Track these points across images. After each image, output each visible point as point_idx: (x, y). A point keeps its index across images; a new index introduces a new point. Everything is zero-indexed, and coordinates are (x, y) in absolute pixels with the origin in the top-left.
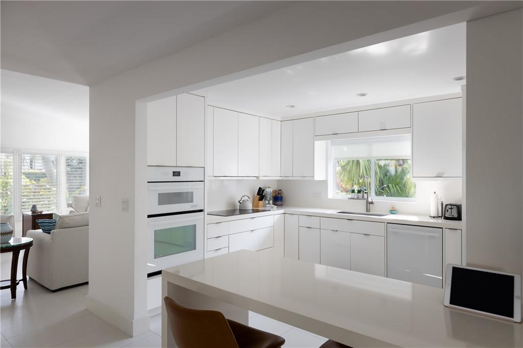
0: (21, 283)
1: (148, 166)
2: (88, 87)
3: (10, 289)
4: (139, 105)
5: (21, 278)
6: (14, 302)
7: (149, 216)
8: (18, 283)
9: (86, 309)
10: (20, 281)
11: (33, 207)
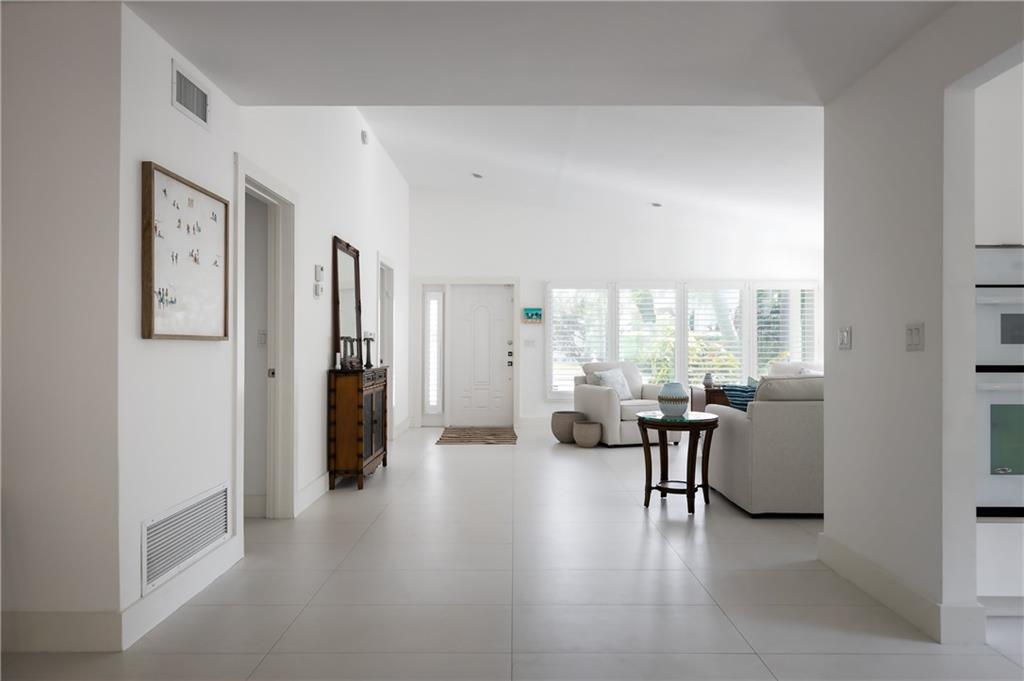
0: (700, 490)
1: (978, 247)
2: (822, 108)
3: (685, 496)
4: (952, 98)
5: (700, 483)
6: (691, 518)
7: (980, 369)
8: (696, 490)
9: (819, 561)
10: (699, 486)
11: (706, 378)
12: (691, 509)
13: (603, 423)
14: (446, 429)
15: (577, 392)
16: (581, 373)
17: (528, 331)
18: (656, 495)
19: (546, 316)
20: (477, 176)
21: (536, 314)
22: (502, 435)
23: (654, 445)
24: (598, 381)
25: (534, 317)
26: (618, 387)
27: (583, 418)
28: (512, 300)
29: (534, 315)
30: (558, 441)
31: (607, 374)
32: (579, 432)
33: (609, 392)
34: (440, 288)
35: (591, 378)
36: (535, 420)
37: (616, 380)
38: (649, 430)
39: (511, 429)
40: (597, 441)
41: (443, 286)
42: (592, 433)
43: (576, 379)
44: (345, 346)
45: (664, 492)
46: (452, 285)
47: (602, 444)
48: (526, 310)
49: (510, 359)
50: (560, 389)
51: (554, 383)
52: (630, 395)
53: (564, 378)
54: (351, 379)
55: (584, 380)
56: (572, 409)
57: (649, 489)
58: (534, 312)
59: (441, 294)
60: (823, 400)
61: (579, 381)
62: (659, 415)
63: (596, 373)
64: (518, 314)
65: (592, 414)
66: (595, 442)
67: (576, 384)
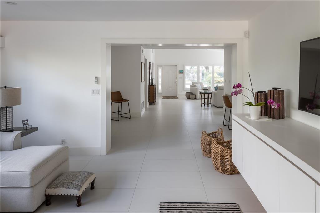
3: (207, 105)
10: (210, 103)
12: (208, 107)
13: (196, 94)
14: (163, 96)
15: (191, 88)
16: (191, 84)
17: (180, 75)
18: (203, 105)
19: (184, 72)
22: (175, 97)
23: (203, 99)
24: (195, 86)
26: (199, 87)
27: (192, 94)
28: (177, 69)
29: (182, 72)
30: (187, 98)
31: (196, 85)
32: (191, 96)
33: (197, 88)
34: (162, 66)
35: (194, 85)
36: (182, 94)
37: (198, 86)
38: (202, 94)
39: (177, 96)
42: (194, 97)
43: (190, 86)
44: (151, 80)
45: (205, 104)
46: (164, 65)
47: (195, 99)
48: (180, 71)
49: (176, 81)
50: (187, 88)
51: (186, 86)
52: (201, 89)
53: (188, 85)
54: (153, 86)
55: (192, 86)
56: (190, 92)
57: (202, 104)
59: (161, 67)
60: (223, 89)
61: (191, 86)
62: (203, 92)
64: (178, 72)
65: (194, 93)
66: (194, 98)
67: (191, 87)
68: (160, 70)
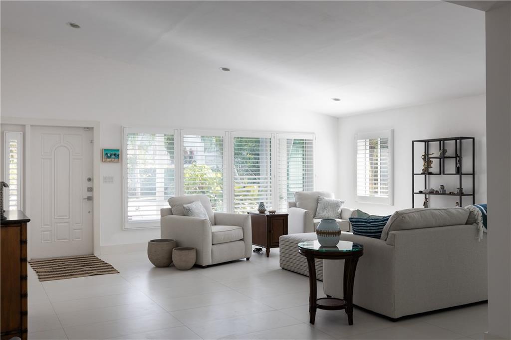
11: (260, 206)
13: (197, 248)
14: (30, 263)
16: (167, 206)
17: (106, 169)
19: (124, 156)
20: (73, 25)
21: (115, 154)
24: (186, 212)
25: (113, 156)
28: (92, 142)
30: (154, 266)
31: (193, 206)
32: (177, 256)
34: (21, 128)
40: (193, 264)
41: (24, 126)
42: (191, 258)
43: (162, 210)
46: (33, 126)
47: (197, 266)
48: (105, 150)
49: (89, 194)
51: (129, 214)
55: (170, 212)
58: (113, 153)
59: (21, 134)
61: (166, 212)
63: (185, 205)
64: (97, 156)
65: (185, 241)
66: (192, 264)
67: (162, 216)
68: (13, 146)
